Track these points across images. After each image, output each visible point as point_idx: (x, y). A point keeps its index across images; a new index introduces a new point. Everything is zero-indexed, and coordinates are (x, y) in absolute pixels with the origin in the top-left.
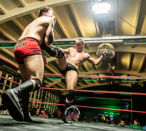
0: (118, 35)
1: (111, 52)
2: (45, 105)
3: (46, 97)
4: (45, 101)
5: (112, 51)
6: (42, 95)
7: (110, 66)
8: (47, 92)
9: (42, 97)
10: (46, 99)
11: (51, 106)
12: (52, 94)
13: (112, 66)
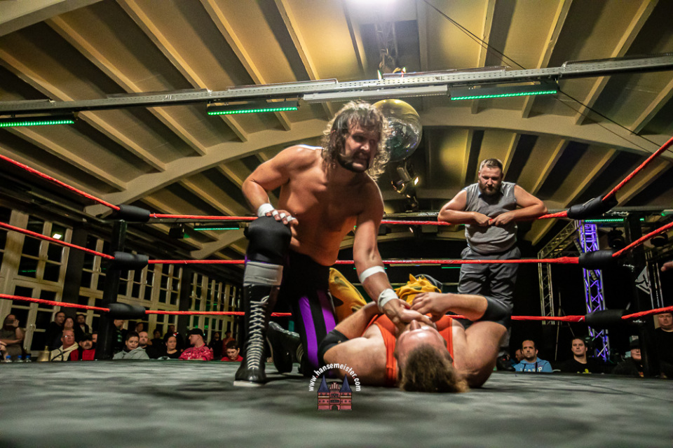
0: (429, 70)
1: (408, 128)
2: (192, 318)
3: (194, 294)
4: (193, 307)
5: (411, 125)
6: (179, 286)
7: (406, 176)
8: (196, 275)
9: (179, 292)
10: (194, 300)
11: (214, 321)
12: (214, 282)
13: (413, 176)
